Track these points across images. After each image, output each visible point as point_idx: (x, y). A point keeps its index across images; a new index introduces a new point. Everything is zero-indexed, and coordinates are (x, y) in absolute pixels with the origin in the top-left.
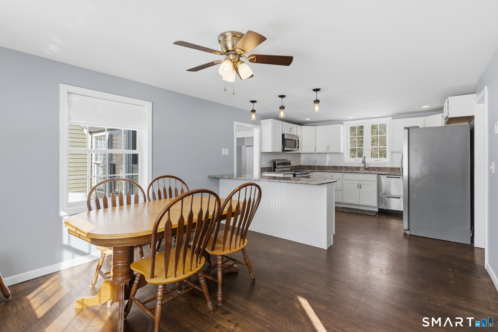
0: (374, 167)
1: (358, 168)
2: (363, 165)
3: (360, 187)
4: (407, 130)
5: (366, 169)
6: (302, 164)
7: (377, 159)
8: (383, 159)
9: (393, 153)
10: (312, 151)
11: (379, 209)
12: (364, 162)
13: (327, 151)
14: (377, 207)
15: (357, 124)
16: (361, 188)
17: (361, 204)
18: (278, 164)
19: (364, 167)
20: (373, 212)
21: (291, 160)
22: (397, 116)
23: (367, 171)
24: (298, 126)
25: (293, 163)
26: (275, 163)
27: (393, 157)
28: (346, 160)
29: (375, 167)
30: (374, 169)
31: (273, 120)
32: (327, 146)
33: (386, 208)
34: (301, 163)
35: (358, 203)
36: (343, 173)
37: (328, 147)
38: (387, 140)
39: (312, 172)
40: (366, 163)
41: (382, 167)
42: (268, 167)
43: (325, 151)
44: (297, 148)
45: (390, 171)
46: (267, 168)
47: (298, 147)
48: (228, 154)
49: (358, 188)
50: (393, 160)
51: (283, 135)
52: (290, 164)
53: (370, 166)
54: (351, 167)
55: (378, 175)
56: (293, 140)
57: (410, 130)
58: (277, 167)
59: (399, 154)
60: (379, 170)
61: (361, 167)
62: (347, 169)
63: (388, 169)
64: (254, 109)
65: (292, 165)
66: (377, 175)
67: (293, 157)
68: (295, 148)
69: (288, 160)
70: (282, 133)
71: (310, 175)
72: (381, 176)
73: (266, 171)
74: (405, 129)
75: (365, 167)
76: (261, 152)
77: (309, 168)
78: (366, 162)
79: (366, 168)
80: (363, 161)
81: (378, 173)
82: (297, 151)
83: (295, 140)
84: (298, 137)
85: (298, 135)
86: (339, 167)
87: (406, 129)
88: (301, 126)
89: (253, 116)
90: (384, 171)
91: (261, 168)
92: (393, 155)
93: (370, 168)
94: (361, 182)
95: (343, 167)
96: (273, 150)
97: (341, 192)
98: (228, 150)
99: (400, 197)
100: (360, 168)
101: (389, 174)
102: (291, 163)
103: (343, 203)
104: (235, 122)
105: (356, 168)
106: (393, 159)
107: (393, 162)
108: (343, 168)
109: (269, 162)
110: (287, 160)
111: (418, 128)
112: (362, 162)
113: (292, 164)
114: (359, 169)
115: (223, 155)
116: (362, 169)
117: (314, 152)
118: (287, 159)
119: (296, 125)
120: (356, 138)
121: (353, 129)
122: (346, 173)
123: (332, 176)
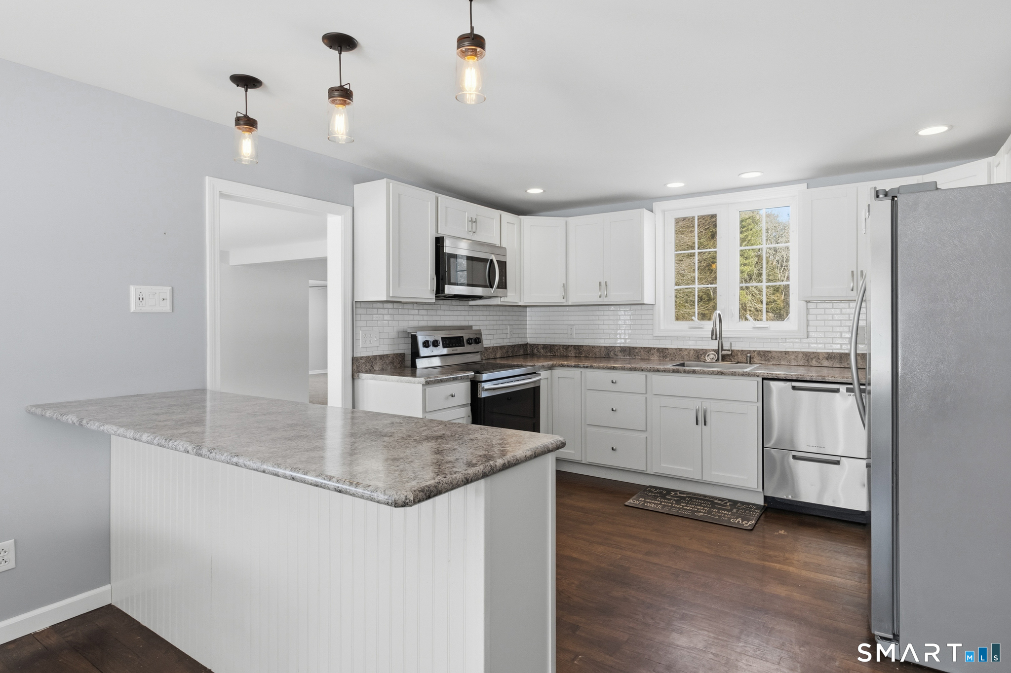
0: (750, 352)
1: (699, 355)
2: (714, 345)
3: (702, 419)
4: (888, 203)
5: (724, 358)
6: (530, 340)
7: (758, 324)
8: (777, 326)
9: (811, 305)
10: (556, 298)
11: (766, 498)
12: (716, 335)
13: (600, 297)
14: (761, 490)
15: (696, 208)
16: (705, 425)
17: (706, 478)
18: (426, 344)
19: (717, 352)
20: (748, 506)
21: (481, 328)
22: (823, 179)
23: (727, 366)
24: (507, 216)
25: (490, 337)
26: (414, 339)
27: (810, 317)
28: (662, 328)
29: (754, 351)
30: (749, 357)
31: (393, 183)
32: (600, 283)
33: (790, 497)
34: (528, 335)
35: (698, 477)
36: (649, 370)
37: (603, 284)
38: (791, 263)
39: (550, 368)
40: (723, 336)
41: (776, 352)
42: (387, 356)
43: (596, 300)
44: (498, 287)
45: (801, 363)
46: (382, 357)
47: (503, 285)
48: (166, 307)
49: (697, 424)
50: (810, 329)
51: (439, 242)
52: (478, 341)
53: (736, 347)
54: (676, 349)
55: (763, 379)
56: (485, 260)
57: (900, 200)
58: (423, 351)
59: (846, 305)
60: (765, 361)
61: (710, 350)
62: (665, 357)
63: (793, 357)
64: (251, 115)
65: (485, 346)
66: (760, 380)
67: (491, 318)
68: (492, 287)
69: (474, 328)
70: (435, 235)
71: (539, 380)
72: (772, 383)
73: (377, 368)
74: (878, 196)
75: (722, 350)
76: (355, 300)
77: (550, 351)
78: (723, 333)
79: (724, 352)
80: (713, 331)
81: (766, 372)
82: (502, 299)
83: (492, 261)
84: (501, 250)
85: (504, 245)
86: (642, 351)
87: (881, 196)
88: (520, 217)
89: (247, 145)
90: (782, 363)
91: (354, 360)
92: (811, 311)
93: (737, 355)
94: (706, 405)
95: (654, 348)
96: (391, 295)
97: (644, 435)
98: (166, 291)
99: (838, 459)
100: (705, 352)
101: (800, 378)
102: (484, 337)
103: (648, 472)
104: (207, 179)
105: (692, 352)
106: (811, 323)
107: (812, 334)
108: (652, 352)
109: (394, 335)
110: (470, 327)
111: (937, 192)
112: (712, 335)
113: (488, 341)
114: (702, 357)
115: (133, 309)
116: (712, 356)
117: (563, 302)
118: (471, 323)
119: (496, 213)
120: (694, 255)
121: (683, 225)
122: (658, 371)
123: (615, 383)
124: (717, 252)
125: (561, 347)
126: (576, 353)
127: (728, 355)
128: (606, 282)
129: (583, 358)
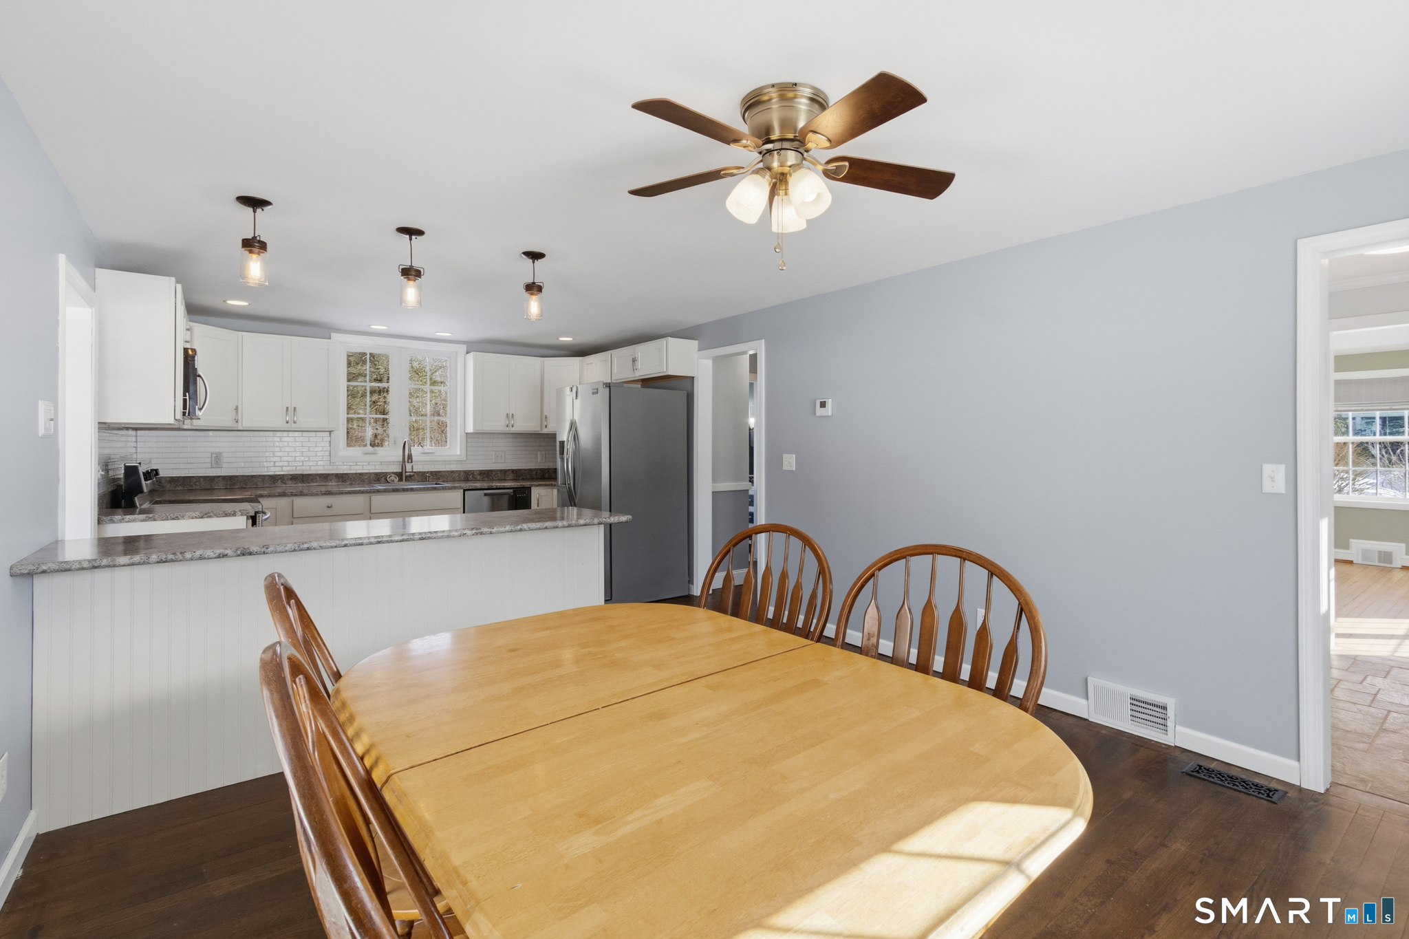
2: (394, 468)
4: (608, 389)
5: (407, 479)
7: (424, 449)
9: (468, 436)
10: (227, 421)
13: (283, 421)
19: (400, 474)
22: (475, 346)
26: (133, 471)
28: (337, 454)
32: (288, 408)
37: (291, 410)
53: (417, 468)
54: (357, 473)
55: (465, 490)
57: (613, 389)
61: (389, 473)
66: (462, 491)
75: (406, 472)
77: (183, 485)
79: (407, 474)
86: (318, 477)
92: (469, 440)
93: (419, 476)
95: (331, 475)
104: (62, 257)
115: (41, 432)
116: (392, 478)
117: (234, 426)
120: (366, 388)
121: (356, 361)
122: (342, 493)
123: (331, 507)
124: (390, 390)
125: (202, 480)
126: (226, 485)
127: (410, 476)
128: (295, 408)
129: (238, 490)
